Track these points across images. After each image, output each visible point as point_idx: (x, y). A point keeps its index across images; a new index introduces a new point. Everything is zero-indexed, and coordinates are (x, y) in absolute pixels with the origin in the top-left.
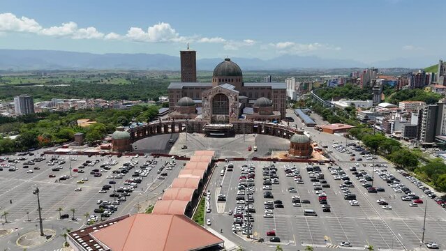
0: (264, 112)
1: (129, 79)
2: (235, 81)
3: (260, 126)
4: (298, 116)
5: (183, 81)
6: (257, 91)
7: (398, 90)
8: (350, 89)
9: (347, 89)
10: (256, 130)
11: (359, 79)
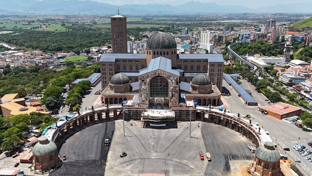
0: (203, 90)
1: (65, 25)
2: (170, 54)
3: (203, 112)
4: (230, 85)
5: (114, 52)
6: (192, 63)
7: (305, 46)
8: (262, 44)
9: (259, 45)
10: (198, 116)
11: (270, 35)
